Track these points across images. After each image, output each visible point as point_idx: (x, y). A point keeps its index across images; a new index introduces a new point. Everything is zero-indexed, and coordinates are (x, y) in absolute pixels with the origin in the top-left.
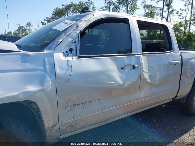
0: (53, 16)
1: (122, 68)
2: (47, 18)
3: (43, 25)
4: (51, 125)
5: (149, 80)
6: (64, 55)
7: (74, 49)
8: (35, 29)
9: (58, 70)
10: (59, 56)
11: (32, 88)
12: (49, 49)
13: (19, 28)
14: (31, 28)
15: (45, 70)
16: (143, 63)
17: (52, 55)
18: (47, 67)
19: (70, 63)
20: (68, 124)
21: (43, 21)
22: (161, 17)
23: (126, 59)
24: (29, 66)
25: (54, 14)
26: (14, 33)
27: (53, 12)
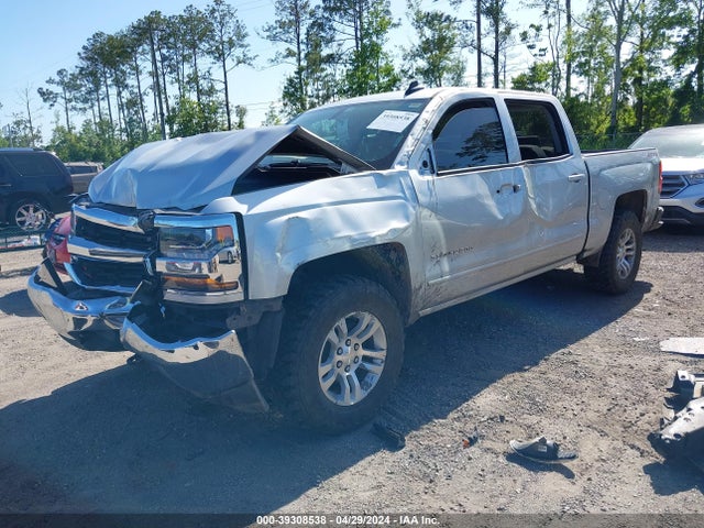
0: (84, 64)
1: (498, 192)
2: (60, 72)
3: (45, 100)
6: (419, 173)
7: (428, 161)
8: (15, 119)
9: (420, 197)
10: (415, 175)
12: (400, 164)
15: (406, 198)
16: (526, 179)
17: (408, 174)
18: (407, 193)
19: (431, 185)
21: (46, 87)
22: (476, 52)
23: (501, 173)
25: (88, 59)
27: (84, 47)
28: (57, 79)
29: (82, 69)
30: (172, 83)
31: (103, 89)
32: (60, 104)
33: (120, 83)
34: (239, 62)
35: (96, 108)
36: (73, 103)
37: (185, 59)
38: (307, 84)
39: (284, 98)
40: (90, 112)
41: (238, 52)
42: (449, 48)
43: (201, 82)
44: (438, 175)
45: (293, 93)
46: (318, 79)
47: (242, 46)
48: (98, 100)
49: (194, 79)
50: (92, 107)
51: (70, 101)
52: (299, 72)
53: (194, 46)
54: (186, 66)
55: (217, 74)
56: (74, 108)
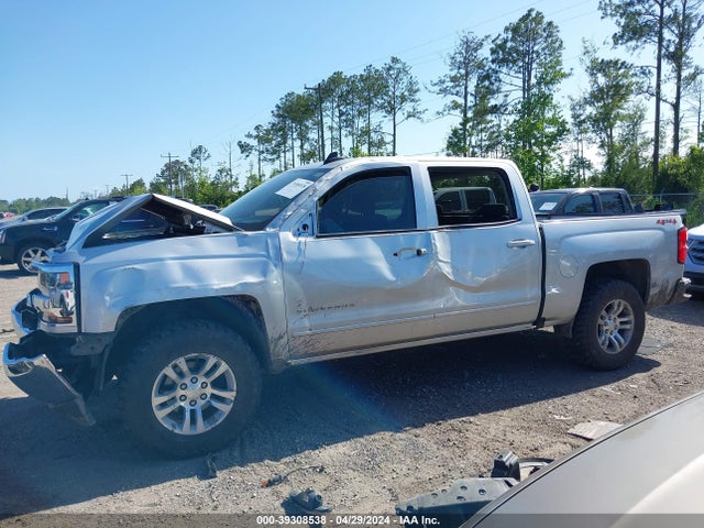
0: (275, 120)
1: (395, 255)
2: (257, 128)
3: (242, 152)
4: (276, 336)
5: (451, 277)
6: (294, 235)
7: (310, 225)
8: (219, 168)
9: (285, 256)
10: (287, 237)
11: (251, 279)
12: (273, 227)
13: (169, 167)
14: (204, 164)
15: (268, 256)
16: (438, 245)
17: (277, 236)
18: (271, 251)
19: (302, 247)
20: (302, 339)
21: (245, 140)
22: (654, 99)
23: (401, 238)
24: (247, 250)
25: (279, 116)
26: (152, 184)
27: (277, 106)
28: (255, 133)
29: (274, 125)
30: (346, 136)
31: (290, 142)
32: (254, 156)
33: (303, 138)
34: (409, 116)
35: (283, 159)
36: (265, 155)
37: (360, 113)
38: (471, 135)
39: (448, 148)
40: (277, 162)
41: (408, 107)
42: (623, 97)
43: (372, 134)
44: (318, 237)
45: (456, 144)
46: (482, 130)
47: (413, 101)
48: (284, 152)
49: (366, 132)
50: (279, 157)
51: (263, 152)
52: (464, 124)
53: (369, 102)
54: (361, 120)
55: (387, 127)
56: (265, 159)
